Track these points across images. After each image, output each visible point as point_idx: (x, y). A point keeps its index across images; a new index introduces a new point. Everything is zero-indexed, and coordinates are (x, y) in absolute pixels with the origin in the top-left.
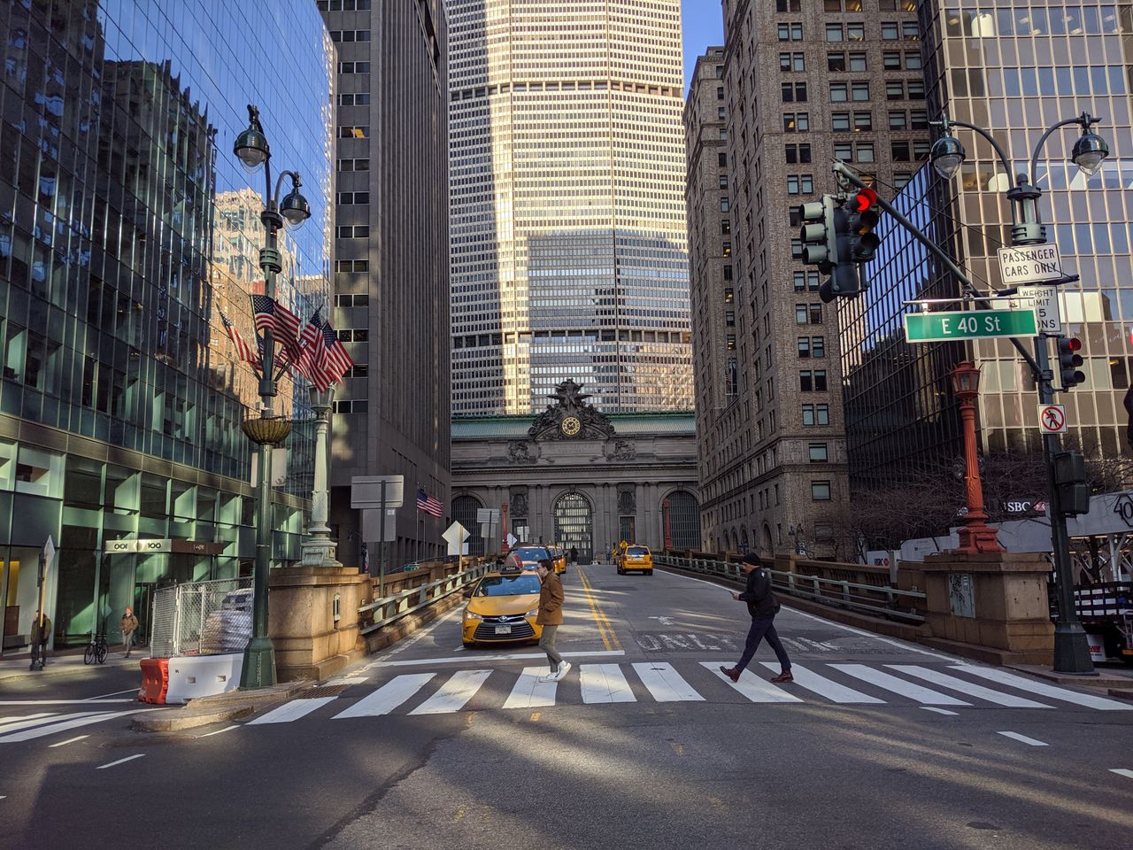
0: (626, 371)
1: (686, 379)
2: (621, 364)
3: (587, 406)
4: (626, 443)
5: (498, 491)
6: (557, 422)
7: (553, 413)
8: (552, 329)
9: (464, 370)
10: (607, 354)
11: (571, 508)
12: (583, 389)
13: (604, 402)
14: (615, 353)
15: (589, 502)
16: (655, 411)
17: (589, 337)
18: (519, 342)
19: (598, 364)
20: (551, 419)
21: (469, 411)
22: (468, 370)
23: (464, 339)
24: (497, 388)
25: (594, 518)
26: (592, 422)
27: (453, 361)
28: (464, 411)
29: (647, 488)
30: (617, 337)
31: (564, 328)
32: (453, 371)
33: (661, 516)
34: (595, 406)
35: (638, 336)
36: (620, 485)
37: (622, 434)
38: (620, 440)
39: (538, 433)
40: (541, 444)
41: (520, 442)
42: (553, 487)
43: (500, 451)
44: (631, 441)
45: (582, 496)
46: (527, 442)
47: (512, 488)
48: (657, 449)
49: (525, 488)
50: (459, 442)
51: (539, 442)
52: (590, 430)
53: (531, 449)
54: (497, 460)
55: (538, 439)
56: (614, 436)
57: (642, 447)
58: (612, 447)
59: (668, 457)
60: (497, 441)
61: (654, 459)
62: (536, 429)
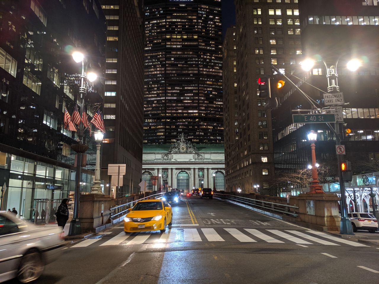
4: (201, 155)
6: (178, 147)
7: (177, 144)
8: (177, 116)
10: (195, 125)
15: (188, 174)
17: (190, 120)
25: (190, 180)
26: (190, 147)
29: (208, 170)
30: (199, 120)
31: (181, 116)
33: (212, 179)
35: (206, 119)
36: (199, 169)
37: (200, 152)
38: (199, 154)
39: (172, 151)
40: (173, 154)
41: (166, 154)
42: (176, 169)
43: (159, 156)
44: (203, 154)
45: (186, 172)
46: (168, 153)
47: (163, 169)
48: (211, 157)
49: (167, 169)
50: (145, 153)
51: (172, 154)
52: (189, 150)
53: (170, 156)
54: (158, 159)
55: (172, 153)
56: (197, 152)
57: (207, 156)
58: (197, 156)
59: (215, 160)
60: (158, 153)
61: (210, 160)
62: (171, 149)
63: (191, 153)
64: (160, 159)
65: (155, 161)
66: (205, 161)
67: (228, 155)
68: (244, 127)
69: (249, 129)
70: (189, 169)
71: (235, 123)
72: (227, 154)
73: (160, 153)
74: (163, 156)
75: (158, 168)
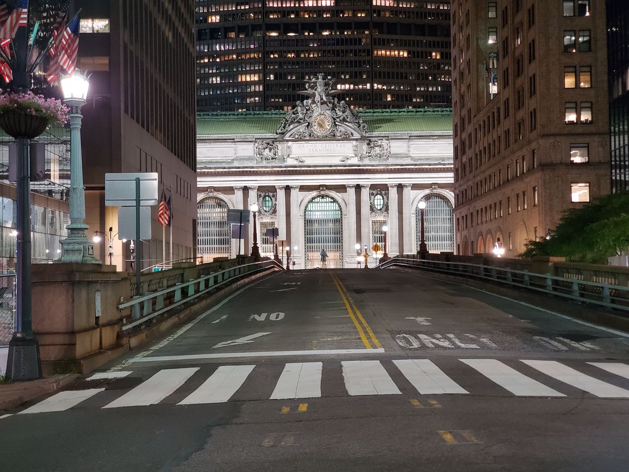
5: (246, 192)
7: (302, 110)
15: (340, 204)
19: (351, 58)
23: (208, 31)
25: (345, 221)
26: (344, 120)
29: (399, 190)
30: (371, 30)
33: (414, 219)
36: (373, 187)
37: (376, 133)
38: (373, 139)
39: (287, 132)
40: (290, 143)
41: (268, 141)
42: (303, 188)
43: (247, 150)
44: (384, 141)
45: (332, 198)
46: (275, 140)
47: (260, 188)
48: (411, 149)
49: (273, 189)
50: (204, 141)
51: (288, 141)
52: (342, 128)
53: (281, 148)
54: (243, 159)
55: (287, 137)
56: (367, 135)
57: (397, 146)
58: (365, 147)
59: (422, 158)
60: (244, 140)
61: (408, 159)
62: (284, 127)
63: (346, 138)
64: (249, 159)
65: (236, 164)
66: (391, 161)
67: (463, 143)
68: (517, 53)
69: (532, 57)
70: (342, 188)
71: (487, 39)
72: (461, 141)
73: (249, 140)
74: (259, 147)
75: (244, 185)
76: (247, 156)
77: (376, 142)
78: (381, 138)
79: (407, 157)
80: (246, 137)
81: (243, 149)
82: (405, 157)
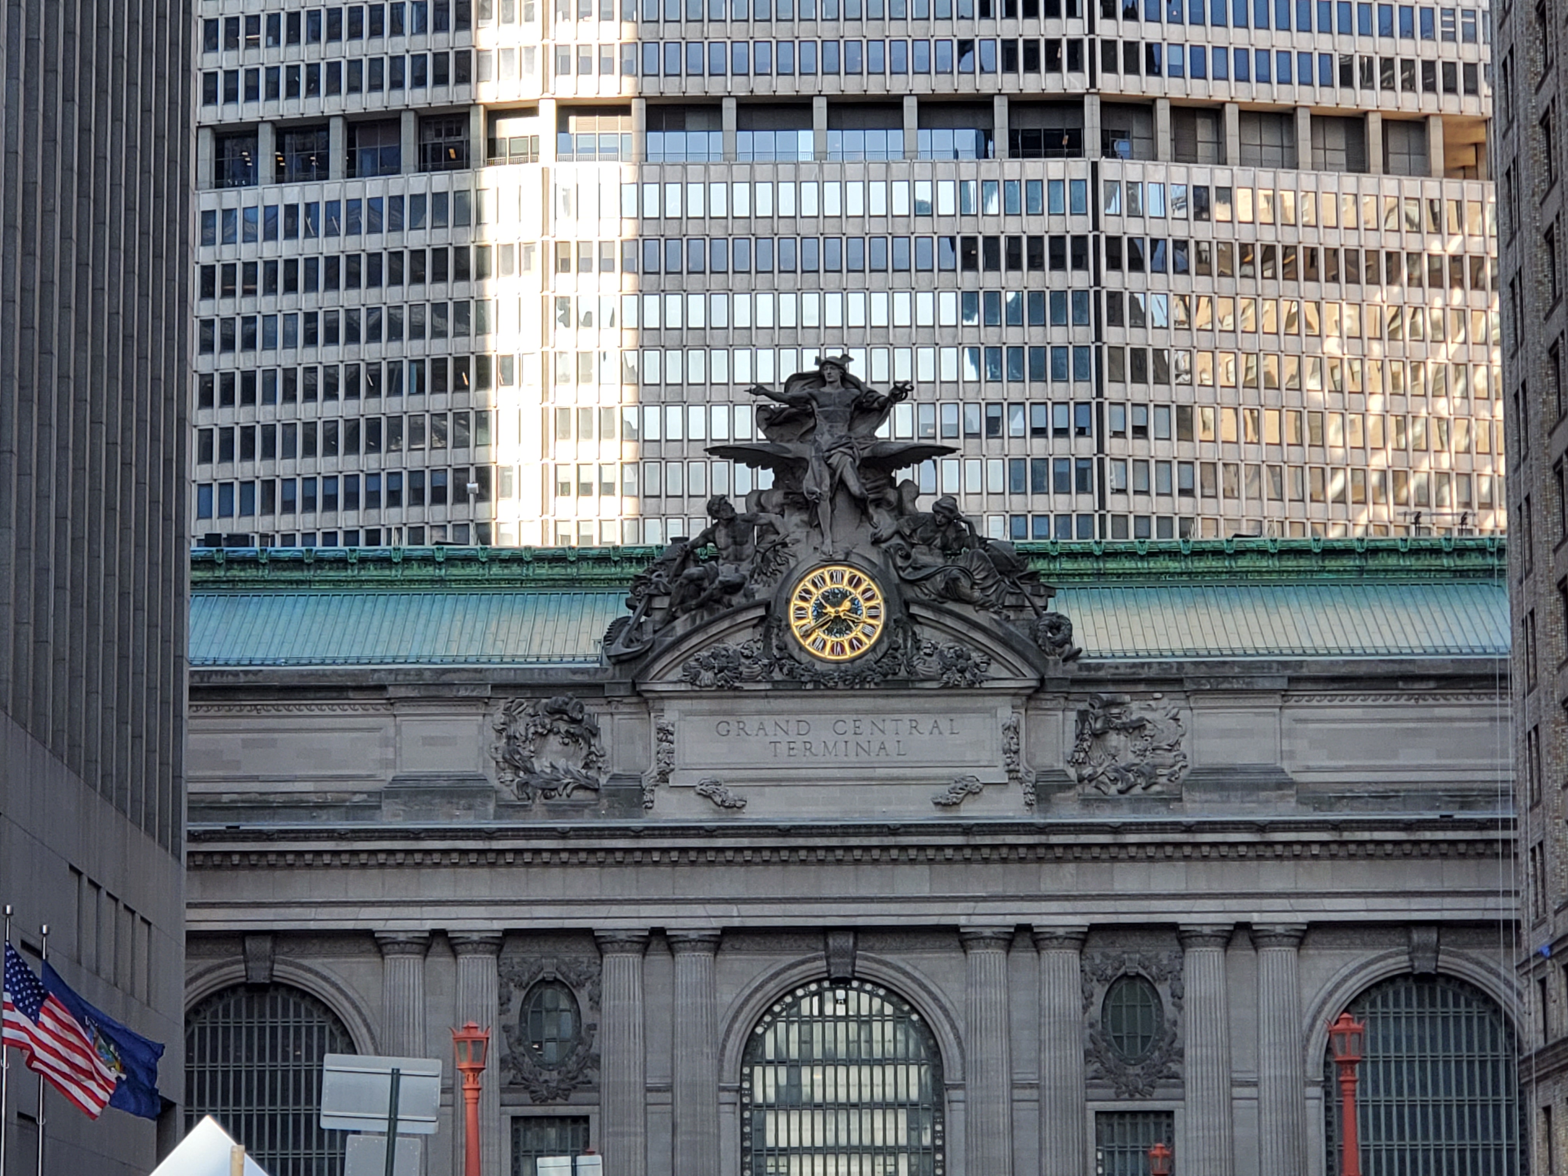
0: (1139, 318)
1: (1462, 368)
2: (1111, 280)
3: (924, 505)
4: (1136, 710)
5: (440, 961)
6: (761, 592)
7: (738, 541)
8: (739, 87)
9: (264, 304)
10: (1035, 226)
11: (830, 1060)
12: (902, 411)
13: (1016, 486)
14: (1080, 225)
15: (926, 1030)
16: (1292, 536)
17: (943, 139)
18: (563, 151)
19: (989, 280)
20: (727, 572)
21: (283, 523)
22: (284, 302)
23: (266, 141)
24: (438, 402)
25: (956, 1116)
26: (952, 592)
27: (203, 255)
28: (259, 523)
29: (1242, 954)
30: (1092, 137)
31: (805, 86)
32: (202, 309)
33: (1315, 1111)
34: (967, 507)
35: (1204, 131)
36: (1099, 940)
38: (1103, 693)
40: (673, 710)
41: (559, 699)
42: (734, 944)
43: (450, 744)
44: (1161, 701)
45: (890, 991)
46: (596, 695)
47: (515, 944)
48: (1298, 746)
49: (583, 948)
51: (660, 699)
52: (941, 634)
54: (432, 792)
56: (1073, 670)
57: (1227, 732)
58: (1061, 732)
59: (1359, 791)
60: (433, 692)
61: (1282, 797)
62: (642, 628)
63: (964, 685)
65: (390, 816)
66: (1196, 808)
70: (942, 946)
73: (462, 693)
74: (511, 731)
75: (429, 925)
76: (449, 778)
77: (1115, 711)
78: (1142, 688)
79: (1279, 786)
80: (446, 678)
81: (429, 741)
82: (1264, 787)
